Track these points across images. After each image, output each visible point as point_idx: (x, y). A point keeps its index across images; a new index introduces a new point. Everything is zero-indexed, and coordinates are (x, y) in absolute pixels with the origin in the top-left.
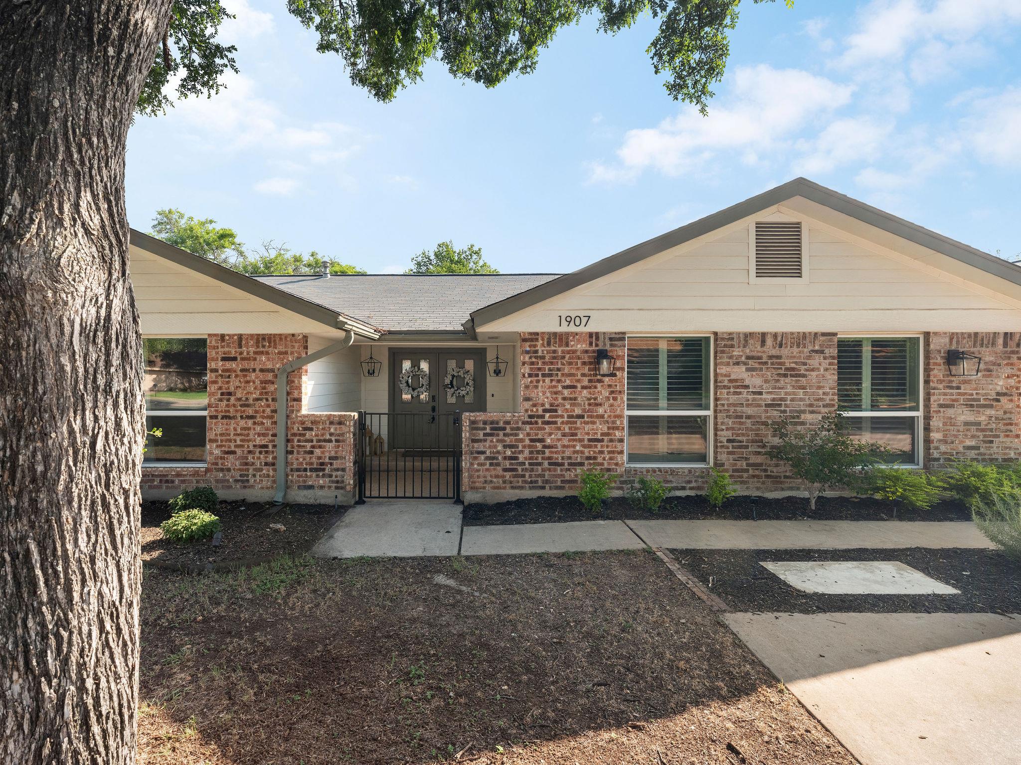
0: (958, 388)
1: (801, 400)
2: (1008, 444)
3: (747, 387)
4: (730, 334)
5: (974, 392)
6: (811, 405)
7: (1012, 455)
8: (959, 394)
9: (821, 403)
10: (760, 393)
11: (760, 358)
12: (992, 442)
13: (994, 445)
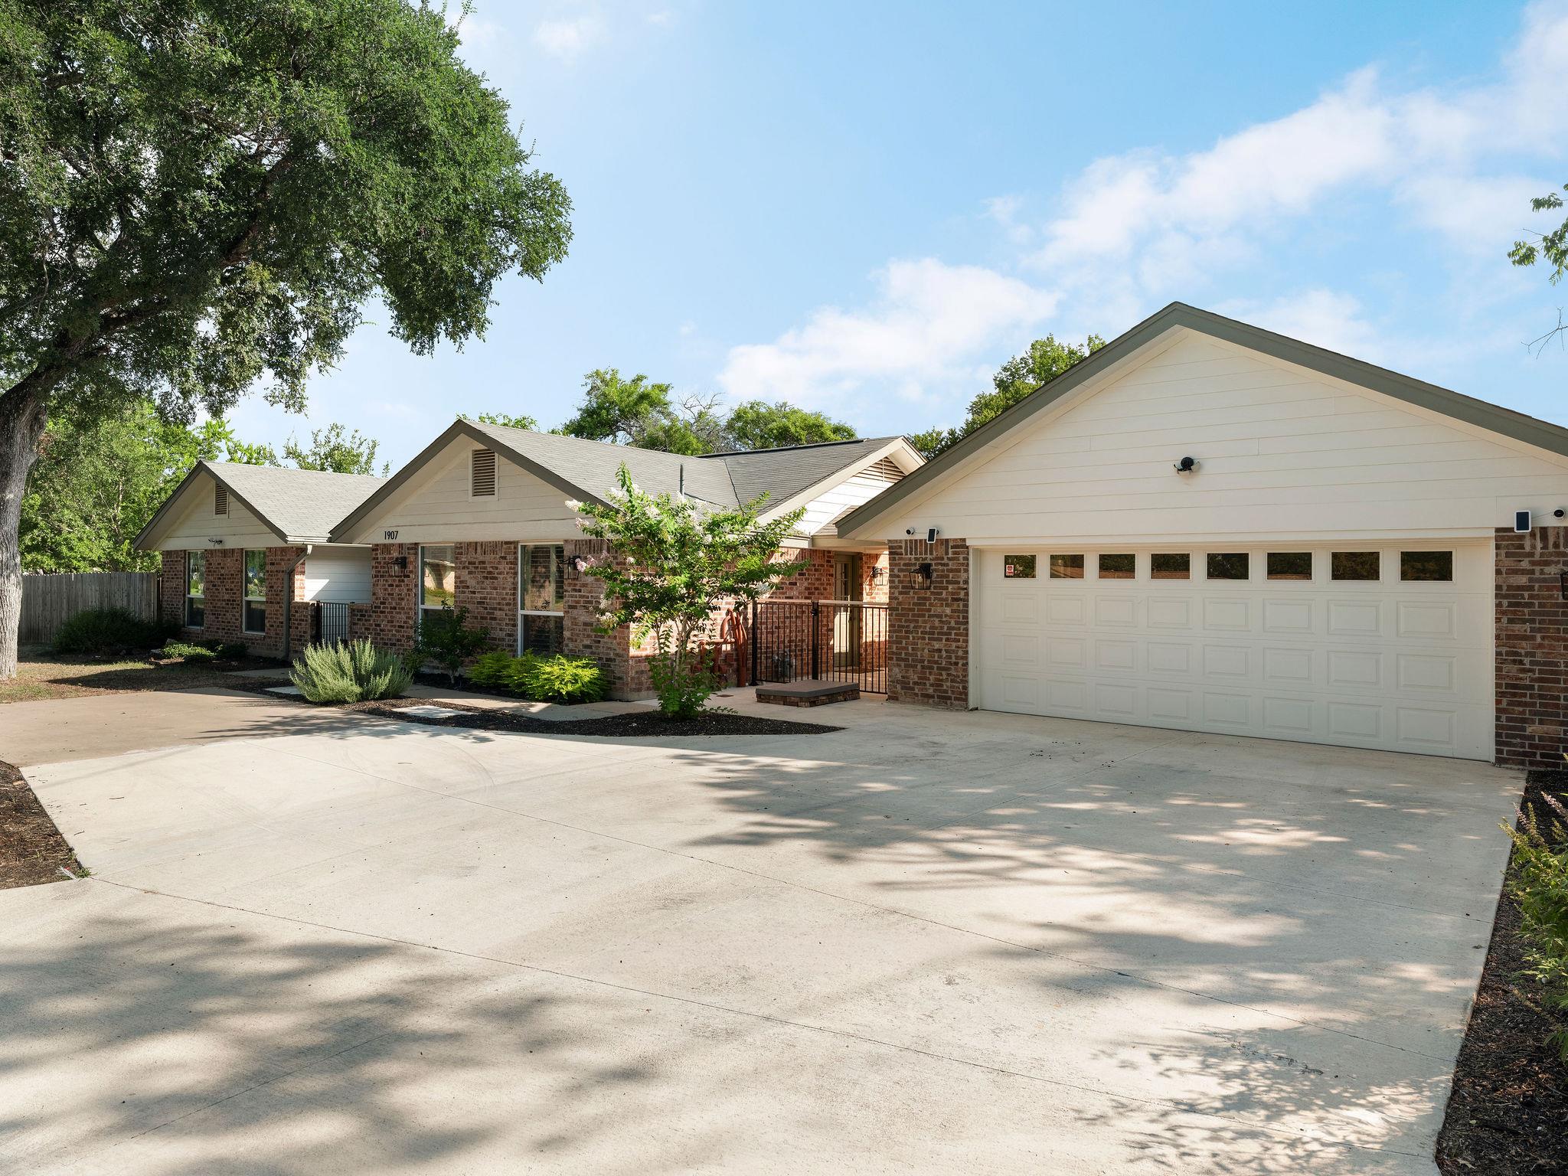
0: (580, 591)
1: (495, 599)
2: (609, 645)
3: (468, 587)
4: (461, 543)
5: (590, 595)
6: (499, 604)
7: (612, 656)
8: (581, 596)
9: (504, 602)
10: (474, 593)
11: (475, 563)
12: (599, 642)
13: (601, 645)
